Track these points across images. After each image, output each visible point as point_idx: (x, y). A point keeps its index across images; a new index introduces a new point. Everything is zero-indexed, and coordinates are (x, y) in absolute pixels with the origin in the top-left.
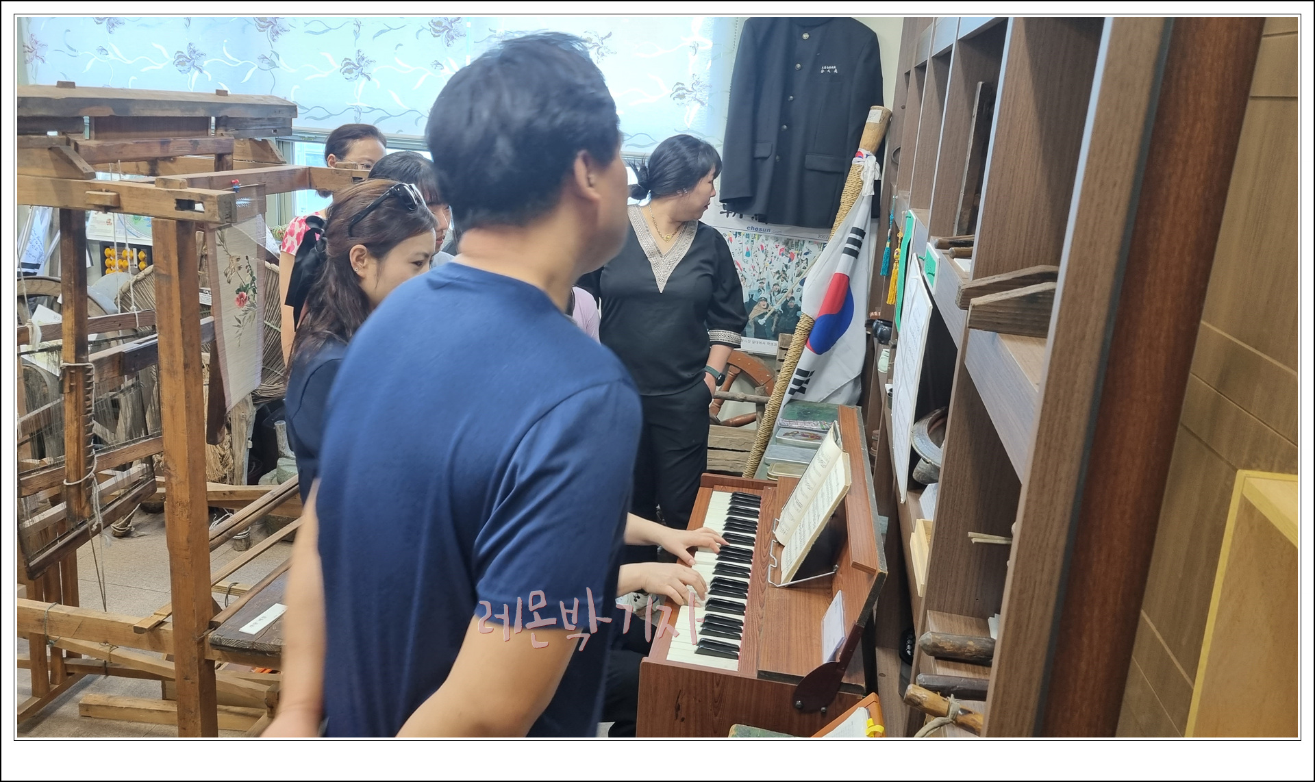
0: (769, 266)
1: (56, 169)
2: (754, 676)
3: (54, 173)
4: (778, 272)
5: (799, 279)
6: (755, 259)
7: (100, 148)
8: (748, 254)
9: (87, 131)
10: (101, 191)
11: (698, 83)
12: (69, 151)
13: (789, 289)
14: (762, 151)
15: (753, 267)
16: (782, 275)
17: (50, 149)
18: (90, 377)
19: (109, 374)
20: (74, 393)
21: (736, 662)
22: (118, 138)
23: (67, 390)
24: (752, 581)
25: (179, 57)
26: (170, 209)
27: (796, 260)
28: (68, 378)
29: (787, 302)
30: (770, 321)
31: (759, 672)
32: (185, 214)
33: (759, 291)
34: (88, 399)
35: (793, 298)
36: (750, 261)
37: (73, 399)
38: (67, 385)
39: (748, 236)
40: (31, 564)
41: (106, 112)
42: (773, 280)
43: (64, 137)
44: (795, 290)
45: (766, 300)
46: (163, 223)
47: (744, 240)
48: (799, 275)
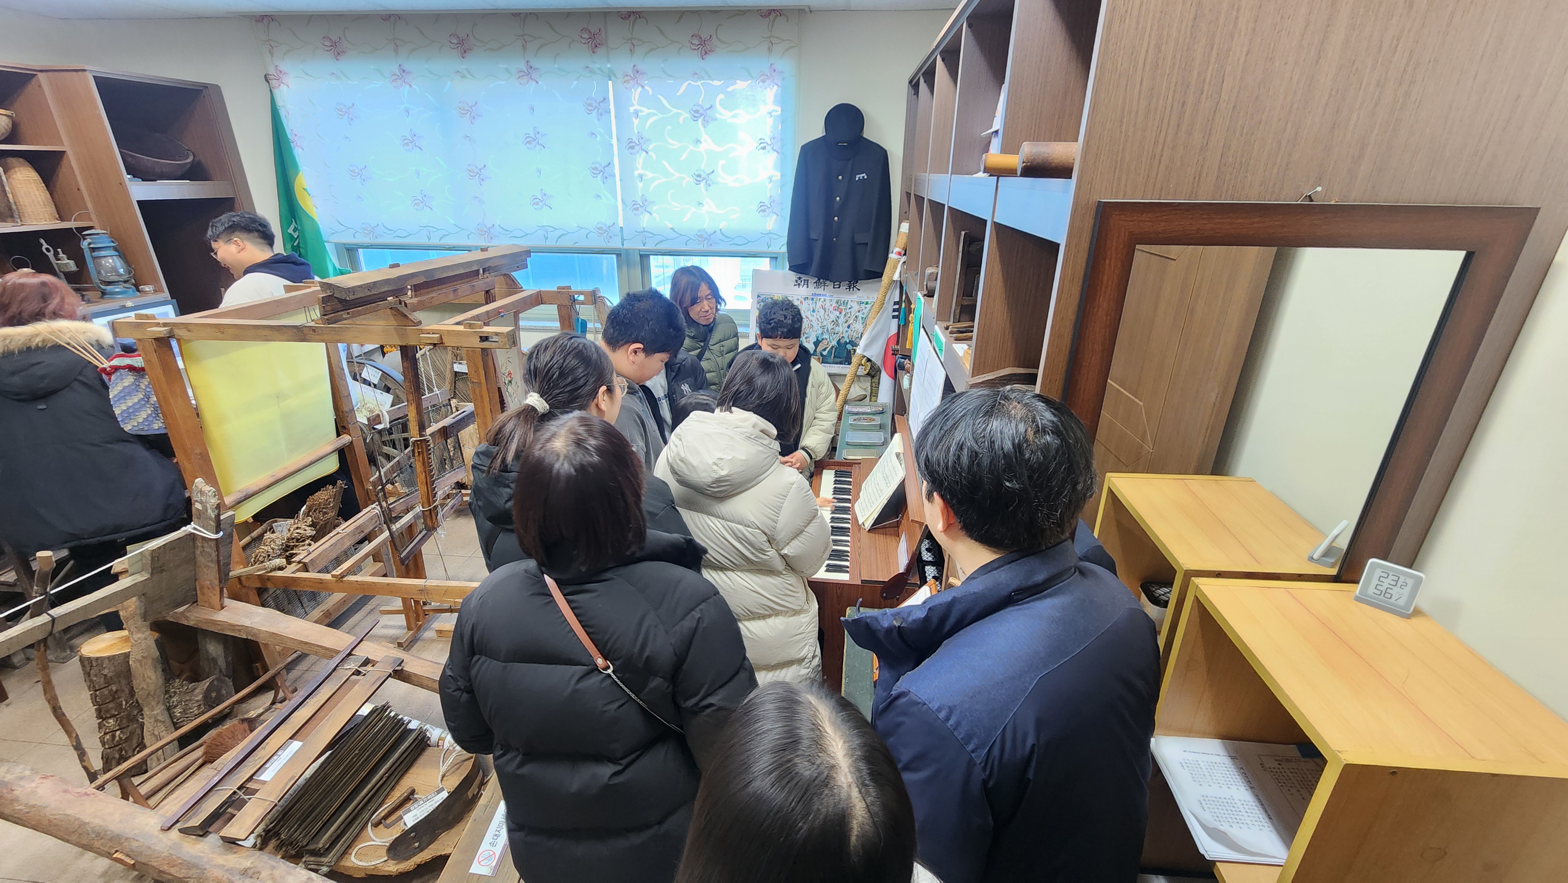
0: (827, 318)
1: (395, 320)
2: (860, 583)
3: (395, 323)
4: (833, 321)
5: (847, 325)
6: (818, 314)
7: (419, 302)
8: (814, 311)
9: (409, 293)
10: (429, 333)
11: (774, 201)
12: (402, 308)
13: (841, 331)
14: (813, 236)
15: (818, 319)
16: (836, 323)
17: (391, 308)
18: (429, 445)
19: (440, 441)
20: (421, 455)
21: (848, 575)
22: (428, 293)
23: (416, 454)
24: (852, 526)
25: (414, 200)
26: (476, 343)
27: (844, 313)
28: (416, 447)
29: (840, 340)
30: (830, 352)
31: (862, 581)
32: (485, 345)
33: (822, 334)
34: (430, 458)
35: (843, 337)
36: (815, 316)
37: (421, 459)
38: (416, 451)
39: (813, 299)
40: (402, 556)
41: (421, 280)
42: (830, 327)
43: (397, 299)
44: (844, 331)
45: (826, 339)
46: (472, 351)
47: (811, 302)
48: (846, 322)
